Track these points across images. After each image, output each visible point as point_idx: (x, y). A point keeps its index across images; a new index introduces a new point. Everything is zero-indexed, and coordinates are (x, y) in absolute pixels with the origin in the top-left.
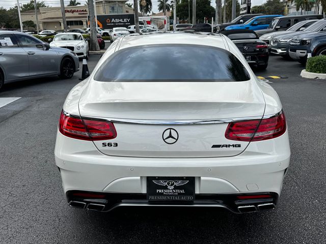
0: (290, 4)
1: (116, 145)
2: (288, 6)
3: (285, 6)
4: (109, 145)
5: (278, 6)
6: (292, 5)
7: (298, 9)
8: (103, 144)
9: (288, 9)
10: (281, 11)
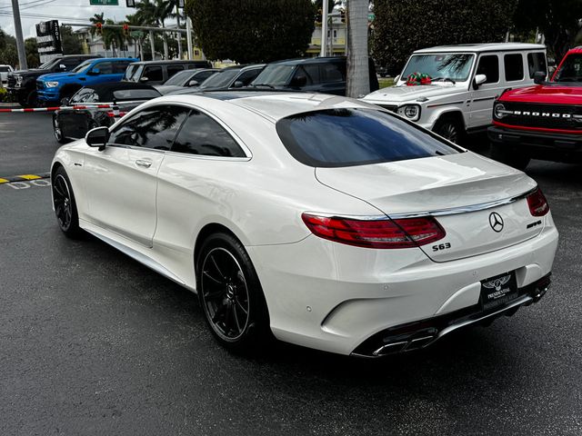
0: (90, 37)
1: (449, 245)
2: (87, 41)
3: (83, 41)
4: (441, 247)
5: (70, 39)
6: (95, 40)
7: (108, 48)
8: (434, 247)
9: (89, 46)
10: (77, 49)
